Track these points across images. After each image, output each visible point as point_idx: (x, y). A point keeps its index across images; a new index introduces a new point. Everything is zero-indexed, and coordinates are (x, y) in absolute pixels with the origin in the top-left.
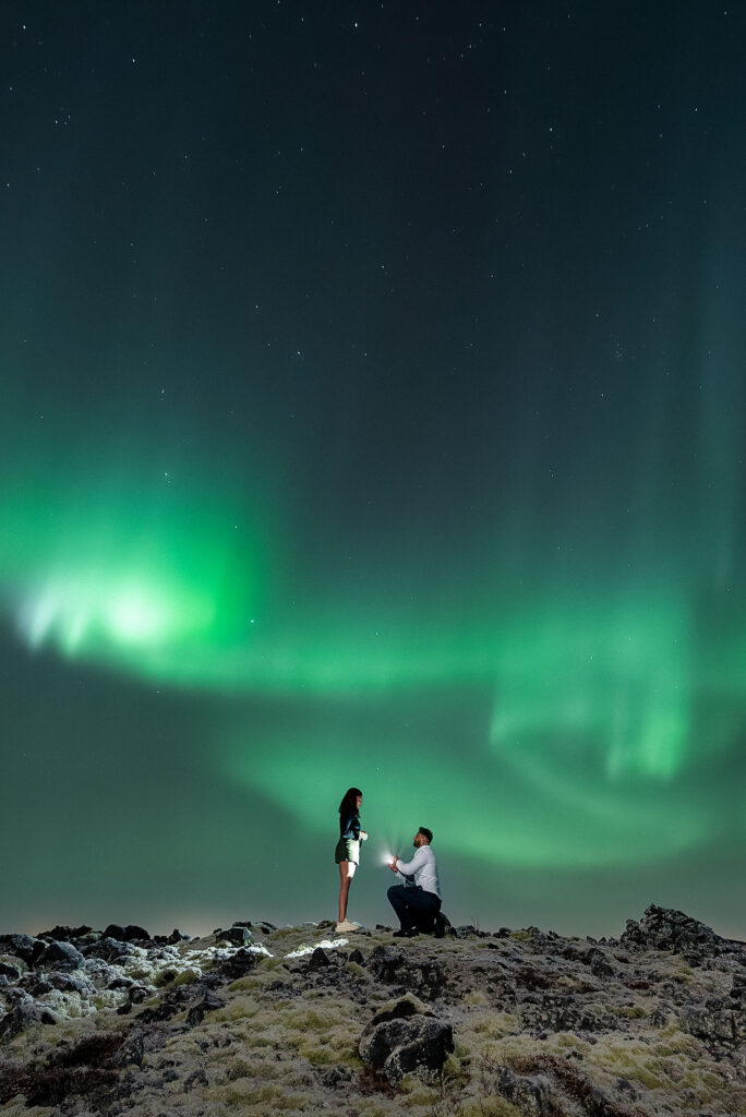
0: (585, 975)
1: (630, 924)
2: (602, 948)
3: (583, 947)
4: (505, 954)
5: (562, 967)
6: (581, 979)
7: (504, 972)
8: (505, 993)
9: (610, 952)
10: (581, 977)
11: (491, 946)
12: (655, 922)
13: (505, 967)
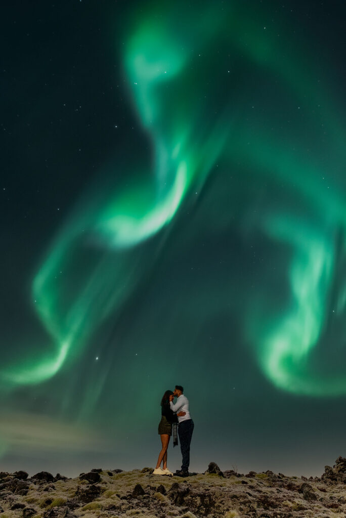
0: (300, 500)
1: (327, 468)
2: (310, 483)
3: (299, 483)
4: (251, 487)
5: (286, 495)
6: (297, 502)
7: (250, 498)
8: (250, 511)
9: (315, 486)
10: (297, 501)
11: (243, 482)
12: (342, 467)
13: (250, 495)
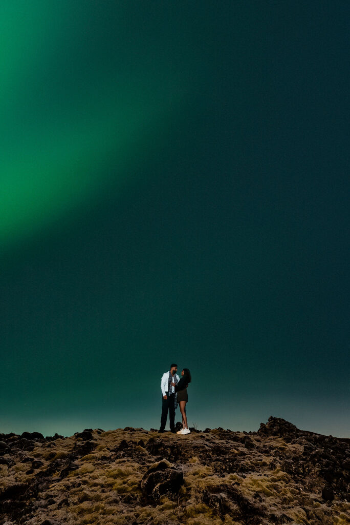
0: (242, 448)
1: (262, 424)
2: (250, 436)
3: (242, 436)
4: (207, 440)
5: (232, 445)
6: (240, 450)
7: (207, 448)
8: (207, 457)
9: (253, 438)
11: (202, 436)
12: (272, 424)
13: (207, 446)
